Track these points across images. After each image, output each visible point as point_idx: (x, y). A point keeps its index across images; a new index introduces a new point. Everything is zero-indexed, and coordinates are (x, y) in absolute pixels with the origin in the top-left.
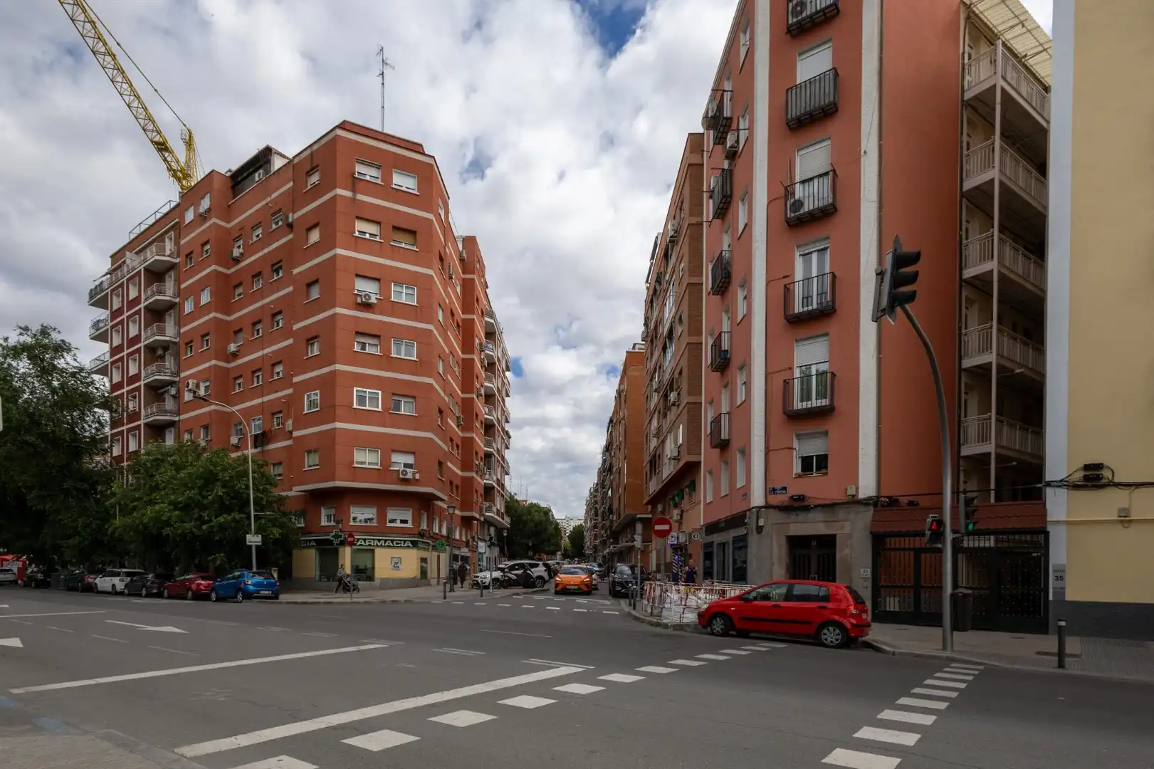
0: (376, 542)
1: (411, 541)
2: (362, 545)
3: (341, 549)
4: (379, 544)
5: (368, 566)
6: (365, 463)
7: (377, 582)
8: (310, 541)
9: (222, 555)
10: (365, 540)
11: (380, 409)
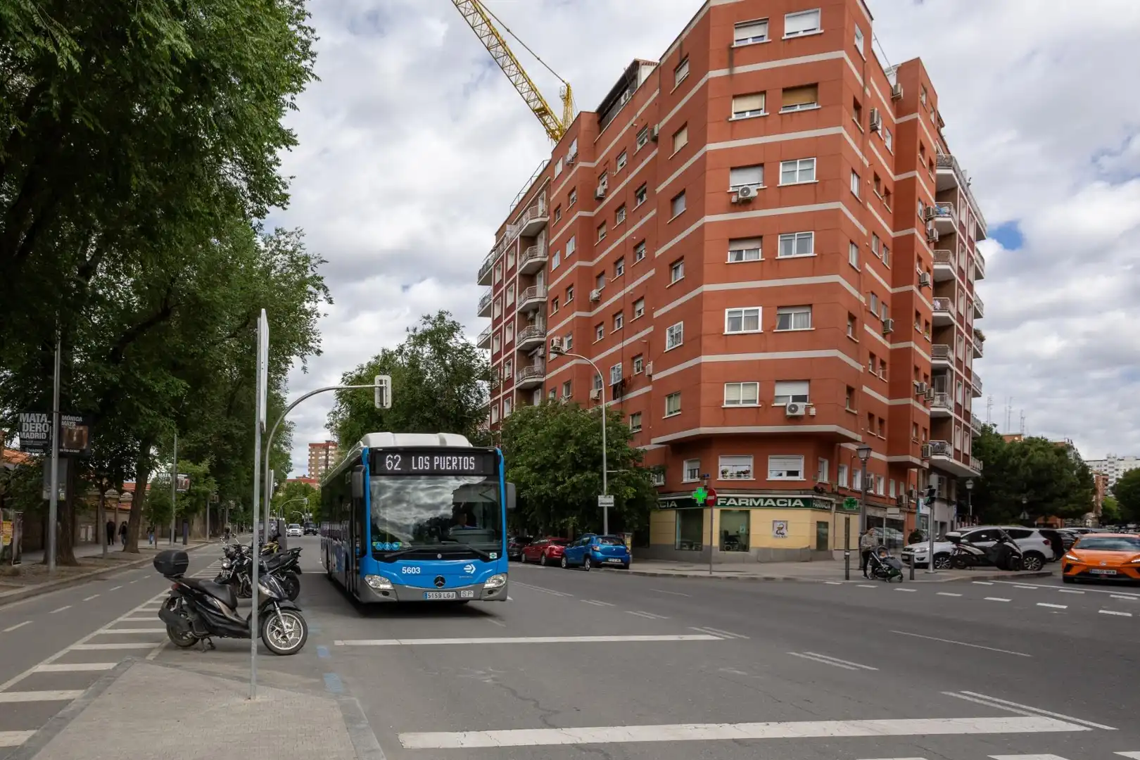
0: (752, 501)
1: (802, 499)
2: (734, 505)
3: (707, 512)
4: (756, 504)
5: (740, 532)
6: (738, 402)
7: (752, 553)
8: (670, 501)
9: (574, 518)
10: (737, 499)
11: (760, 330)
